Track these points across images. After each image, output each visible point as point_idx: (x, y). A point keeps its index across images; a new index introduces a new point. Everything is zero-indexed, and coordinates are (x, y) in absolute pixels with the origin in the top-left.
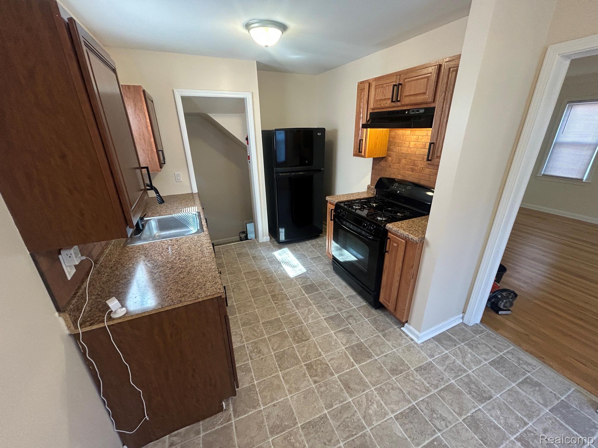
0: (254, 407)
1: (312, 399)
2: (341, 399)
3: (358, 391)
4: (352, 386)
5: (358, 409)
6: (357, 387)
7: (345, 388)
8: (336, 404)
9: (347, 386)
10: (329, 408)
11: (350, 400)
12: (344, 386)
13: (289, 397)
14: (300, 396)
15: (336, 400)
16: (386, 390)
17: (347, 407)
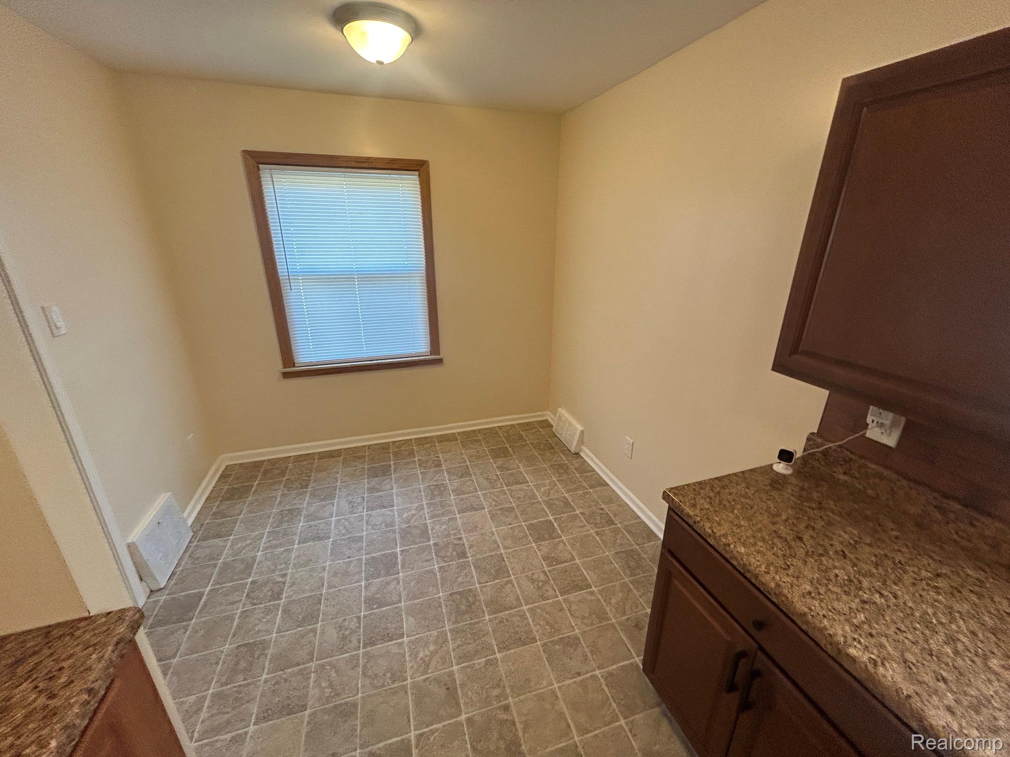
0: (610, 674)
1: (517, 677)
2: (469, 670)
3: (437, 680)
4: (442, 692)
5: (448, 653)
6: (434, 687)
7: (456, 689)
8: (479, 664)
9: (451, 691)
10: (491, 660)
11: (455, 668)
12: (457, 693)
13: (556, 685)
14: (536, 685)
15: (477, 670)
16: (389, 675)
17: (464, 657)
